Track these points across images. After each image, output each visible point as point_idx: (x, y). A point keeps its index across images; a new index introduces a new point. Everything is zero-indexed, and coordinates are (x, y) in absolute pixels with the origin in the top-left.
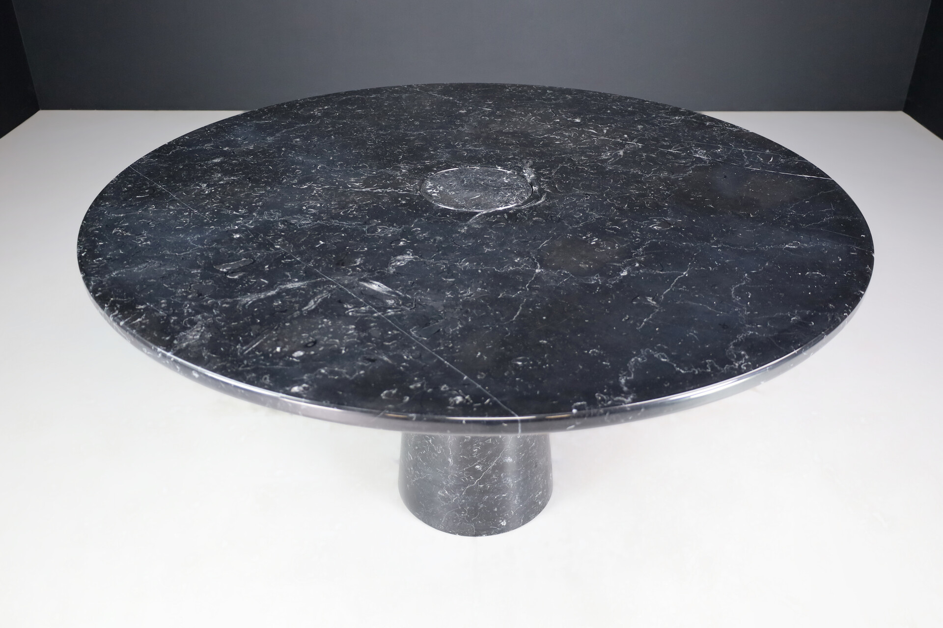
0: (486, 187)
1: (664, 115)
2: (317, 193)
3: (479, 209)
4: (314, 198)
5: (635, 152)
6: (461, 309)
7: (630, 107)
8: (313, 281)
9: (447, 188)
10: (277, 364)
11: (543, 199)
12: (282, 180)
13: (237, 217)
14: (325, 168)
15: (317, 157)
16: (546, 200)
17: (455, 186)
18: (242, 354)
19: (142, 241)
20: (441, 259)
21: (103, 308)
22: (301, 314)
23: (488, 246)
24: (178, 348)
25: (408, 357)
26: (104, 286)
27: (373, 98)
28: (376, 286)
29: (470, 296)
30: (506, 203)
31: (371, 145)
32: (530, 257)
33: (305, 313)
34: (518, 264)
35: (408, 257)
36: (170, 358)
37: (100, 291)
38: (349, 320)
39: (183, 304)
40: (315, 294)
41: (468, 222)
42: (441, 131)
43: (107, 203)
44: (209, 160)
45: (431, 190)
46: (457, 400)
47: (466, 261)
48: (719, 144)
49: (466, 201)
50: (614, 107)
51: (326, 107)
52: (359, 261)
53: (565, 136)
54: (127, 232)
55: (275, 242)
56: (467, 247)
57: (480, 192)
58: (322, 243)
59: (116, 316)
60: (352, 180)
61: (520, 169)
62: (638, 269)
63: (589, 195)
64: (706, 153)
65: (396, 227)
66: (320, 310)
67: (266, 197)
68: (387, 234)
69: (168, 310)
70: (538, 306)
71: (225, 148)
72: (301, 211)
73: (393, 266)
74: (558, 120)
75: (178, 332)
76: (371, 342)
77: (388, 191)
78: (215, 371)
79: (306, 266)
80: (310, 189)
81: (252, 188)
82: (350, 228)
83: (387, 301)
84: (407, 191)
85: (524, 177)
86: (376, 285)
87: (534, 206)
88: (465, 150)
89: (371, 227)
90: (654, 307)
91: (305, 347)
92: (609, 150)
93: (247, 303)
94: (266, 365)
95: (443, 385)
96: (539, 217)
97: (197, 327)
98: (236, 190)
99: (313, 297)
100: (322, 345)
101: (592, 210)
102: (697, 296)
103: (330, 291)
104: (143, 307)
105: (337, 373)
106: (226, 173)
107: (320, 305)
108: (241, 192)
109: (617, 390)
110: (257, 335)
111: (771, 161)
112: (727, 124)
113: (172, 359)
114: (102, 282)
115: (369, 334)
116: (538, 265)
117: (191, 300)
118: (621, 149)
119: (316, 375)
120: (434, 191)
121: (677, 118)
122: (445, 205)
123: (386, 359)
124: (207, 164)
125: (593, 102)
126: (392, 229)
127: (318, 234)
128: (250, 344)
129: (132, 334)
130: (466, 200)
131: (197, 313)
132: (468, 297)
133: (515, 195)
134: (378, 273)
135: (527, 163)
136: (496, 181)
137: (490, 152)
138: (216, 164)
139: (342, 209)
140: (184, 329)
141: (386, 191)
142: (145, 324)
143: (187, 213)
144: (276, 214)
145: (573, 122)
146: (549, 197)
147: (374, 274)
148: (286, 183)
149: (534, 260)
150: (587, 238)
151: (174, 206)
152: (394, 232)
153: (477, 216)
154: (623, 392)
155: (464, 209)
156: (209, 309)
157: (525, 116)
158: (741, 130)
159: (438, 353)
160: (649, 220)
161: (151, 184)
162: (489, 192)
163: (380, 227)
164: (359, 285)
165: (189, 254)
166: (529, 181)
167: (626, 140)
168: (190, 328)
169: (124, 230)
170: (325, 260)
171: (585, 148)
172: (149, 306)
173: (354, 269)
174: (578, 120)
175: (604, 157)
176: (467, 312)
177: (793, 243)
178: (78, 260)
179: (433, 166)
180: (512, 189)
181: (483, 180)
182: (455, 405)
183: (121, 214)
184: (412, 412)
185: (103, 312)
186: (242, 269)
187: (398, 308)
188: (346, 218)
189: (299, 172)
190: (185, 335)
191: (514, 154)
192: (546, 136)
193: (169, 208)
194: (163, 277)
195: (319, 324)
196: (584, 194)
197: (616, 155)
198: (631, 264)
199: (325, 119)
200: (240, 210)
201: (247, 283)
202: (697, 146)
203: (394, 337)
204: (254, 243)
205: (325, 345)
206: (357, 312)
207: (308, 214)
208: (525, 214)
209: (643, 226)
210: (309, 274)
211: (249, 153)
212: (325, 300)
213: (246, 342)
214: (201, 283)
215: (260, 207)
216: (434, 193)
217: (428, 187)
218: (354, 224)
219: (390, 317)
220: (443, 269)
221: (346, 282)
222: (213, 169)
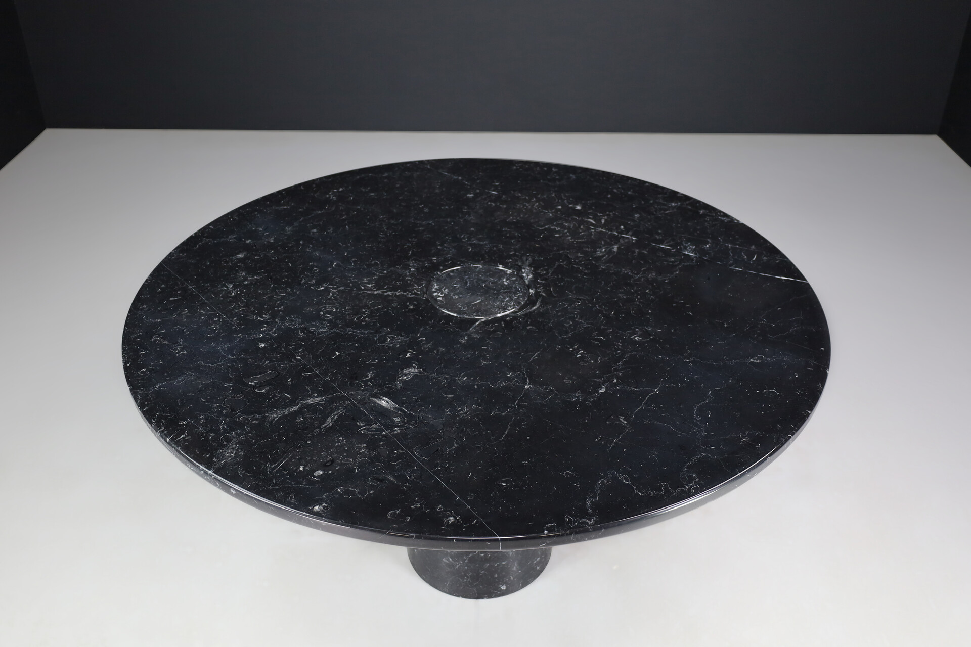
0: (487, 290)
1: (661, 201)
2: (333, 296)
3: (479, 316)
4: (331, 303)
5: (629, 246)
6: (457, 428)
7: (630, 191)
8: (330, 396)
9: (451, 291)
10: (301, 483)
11: (538, 305)
12: (301, 280)
13: (262, 323)
14: (340, 266)
15: (333, 252)
16: (540, 305)
17: (458, 288)
18: (271, 472)
19: (179, 351)
20: (442, 373)
21: (151, 423)
22: (321, 432)
23: (485, 359)
24: (217, 466)
25: (410, 477)
26: (149, 400)
27: (386, 178)
28: (385, 403)
29: (465, 414)
30: (504, 309)
31: (383, 238)
32: (521, 372)
33: (324, 431)
34: (510, 379)
35: (414, 371)
36: (211, 475)
37: (146, 405)
38: (362, 438)
39: (219, 419)
40: (332, 411)
41: (469, 332)
42: (449, 220)
43: (145, 306)
44: (233, 256)
45: (436, 294)
46: (450, 520)
47: (464, 376)
48: (709, 238)
49: (468, 306)
50: (615, 190)
51: (341, 189)
52: (370, 375)
53: (563, 227)
54: (164, 340)
55: (296, 353)
56: (466, 359)
57: (481, 296)
58: (338, 354)
59: (162, 432)
60: (365, 280)
61: (519, 269)
62: (615, 385)
63: (580, 300)
64: (695, 249)
65: (403, 336)
66: (337, 428)
67: (287, 300)
68: (396, 345)
69: (207, 426)
70: (524, 425)
71: (248, 240)
72: (318, 318)
73: (400, 380)
74: (560, 207)
75: (217, 450)
76: (380, 461)
77: (397, 294)
78: (249, 490)
79: (324, 380)
80: (327, 290)
81: (274, 289)
82: (363, 337)
83: (394, 419)
84: (415, 294)
85: (522, 277)
86: (385, 401)
87: (530, 312)
88: (471, 245)
89: (381, 336)
90: (625, 426)
91: (324, 466)
92: (604, 245)
93: (274, 419)
94: (291, 484)
95: (438, 506)
96: (532, 326)
97: (232, 445)
98: (260, 291)
99: (330, 414)
100: (339, 464)
101: (581, 318)
102: (664, 415)
103: (345, 408)
104: (185, 423)
105: (352, 493)
106: (251, 271)
107: (335, 423)
108: (264, 294)
109: (583, 513)
110: (284, 453)
111: (754, 259)
112: (720, 212)
113: (213, 477)
114: (147, 395)
115: (378, 453)
116: (528, 380)
117: (226, 416)
118: (616, 243)
119: (333, 494)
120: (440, 294)
121: (673, 204)
122: (449, 311)
123: (392, 479)
124: (232, 261)
125: (595, 184)
126: (400, 339)
127: (335, 344)
128: (278, 462)
129: (177, 451)
130: (468, 304)
131: (232, 430)
132: (465, 415)
133: (513, 299)
134: (387, 387)
135: (527, 260)
136: (496, 282)
137: (494, 246)
138: (240, 260)
139: (355, 315)
140: (222, 446)
141: (396, 294)
142: (187, 441)
143: (217, 319)
144: (296, 320)
145: (574, 209)
146: (544, 303)
147: (383, 389)
148: (305, 283)
149: (524, 374)
150: (574, 349)
151: (205, 311)
152: (401, 342)
153: (477, 323)
154: (588, 514)
155: (465, 316)
156: (241, 425)
157: (529, 201)
158: (732, 220)
159: (436, 473)
160: (631, 329)
161: (183, 284)
162: (489, 296)
163: (390, 336)
164: (371, 402)
165: (221, 365)
166: (527, 282)
167: (621, 232)
168: (226, 446)
169: (162, 338)
170: (340, 374)
171: (583, 242)
172: (190, 422)
173: (366, 383)
174: (578, 208)
175: (599, 254)
176: (462, 430)
177: (758, 357)
178: (125, 371)
179: (439, 264)
180: (510, 292)
181: (484, 281)
182: (448, 525)
183: (158, 319)
184: (412, 533)
185: (151, 427)
186: (268, 383)
187: (404, 426)
188: (358, 326)
189: (316, 270)
190: (222, 453)
191: (516, 250)
192: (547, 227)
193: (200, 313)
194: (199, 391)
195: (336, 443)
196: (576, 299)
197: (610, 252)
198: (610, 380)
199: (340, 204)
200: (264, 316)
201: (273, 398)
202: (688, 240)
203: (400, 457)
204: (278, 353)
205: (341, 464)
206: (368, 430)
207: (325, 321)
208: (520, 323)
209: (626, 337)
210: (326, 390)
211: (270, 246)
212: (340, 416)
213: (274, 461)
214: (232, 397)
215: (282, 311)
216: (439, 296)
217: (434, 290)
218: (366, 332)
219: (395, 436)
220: (444, 384)
221: (359, 397)
222: (237, 266)
